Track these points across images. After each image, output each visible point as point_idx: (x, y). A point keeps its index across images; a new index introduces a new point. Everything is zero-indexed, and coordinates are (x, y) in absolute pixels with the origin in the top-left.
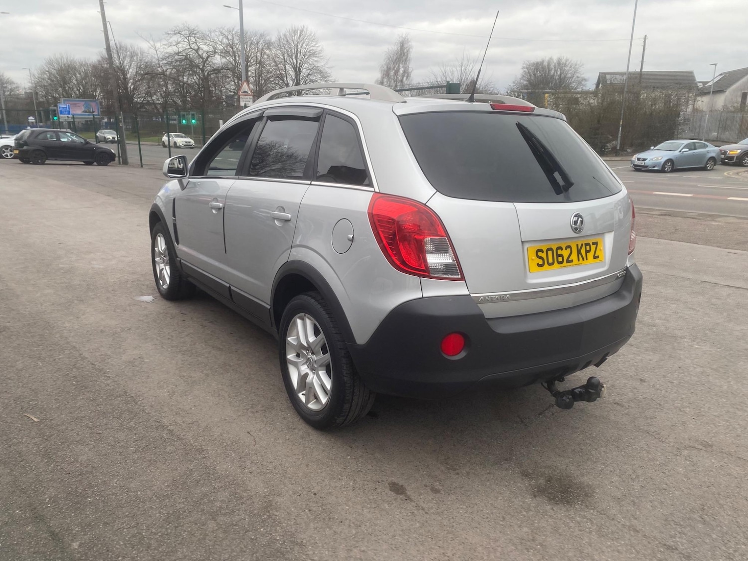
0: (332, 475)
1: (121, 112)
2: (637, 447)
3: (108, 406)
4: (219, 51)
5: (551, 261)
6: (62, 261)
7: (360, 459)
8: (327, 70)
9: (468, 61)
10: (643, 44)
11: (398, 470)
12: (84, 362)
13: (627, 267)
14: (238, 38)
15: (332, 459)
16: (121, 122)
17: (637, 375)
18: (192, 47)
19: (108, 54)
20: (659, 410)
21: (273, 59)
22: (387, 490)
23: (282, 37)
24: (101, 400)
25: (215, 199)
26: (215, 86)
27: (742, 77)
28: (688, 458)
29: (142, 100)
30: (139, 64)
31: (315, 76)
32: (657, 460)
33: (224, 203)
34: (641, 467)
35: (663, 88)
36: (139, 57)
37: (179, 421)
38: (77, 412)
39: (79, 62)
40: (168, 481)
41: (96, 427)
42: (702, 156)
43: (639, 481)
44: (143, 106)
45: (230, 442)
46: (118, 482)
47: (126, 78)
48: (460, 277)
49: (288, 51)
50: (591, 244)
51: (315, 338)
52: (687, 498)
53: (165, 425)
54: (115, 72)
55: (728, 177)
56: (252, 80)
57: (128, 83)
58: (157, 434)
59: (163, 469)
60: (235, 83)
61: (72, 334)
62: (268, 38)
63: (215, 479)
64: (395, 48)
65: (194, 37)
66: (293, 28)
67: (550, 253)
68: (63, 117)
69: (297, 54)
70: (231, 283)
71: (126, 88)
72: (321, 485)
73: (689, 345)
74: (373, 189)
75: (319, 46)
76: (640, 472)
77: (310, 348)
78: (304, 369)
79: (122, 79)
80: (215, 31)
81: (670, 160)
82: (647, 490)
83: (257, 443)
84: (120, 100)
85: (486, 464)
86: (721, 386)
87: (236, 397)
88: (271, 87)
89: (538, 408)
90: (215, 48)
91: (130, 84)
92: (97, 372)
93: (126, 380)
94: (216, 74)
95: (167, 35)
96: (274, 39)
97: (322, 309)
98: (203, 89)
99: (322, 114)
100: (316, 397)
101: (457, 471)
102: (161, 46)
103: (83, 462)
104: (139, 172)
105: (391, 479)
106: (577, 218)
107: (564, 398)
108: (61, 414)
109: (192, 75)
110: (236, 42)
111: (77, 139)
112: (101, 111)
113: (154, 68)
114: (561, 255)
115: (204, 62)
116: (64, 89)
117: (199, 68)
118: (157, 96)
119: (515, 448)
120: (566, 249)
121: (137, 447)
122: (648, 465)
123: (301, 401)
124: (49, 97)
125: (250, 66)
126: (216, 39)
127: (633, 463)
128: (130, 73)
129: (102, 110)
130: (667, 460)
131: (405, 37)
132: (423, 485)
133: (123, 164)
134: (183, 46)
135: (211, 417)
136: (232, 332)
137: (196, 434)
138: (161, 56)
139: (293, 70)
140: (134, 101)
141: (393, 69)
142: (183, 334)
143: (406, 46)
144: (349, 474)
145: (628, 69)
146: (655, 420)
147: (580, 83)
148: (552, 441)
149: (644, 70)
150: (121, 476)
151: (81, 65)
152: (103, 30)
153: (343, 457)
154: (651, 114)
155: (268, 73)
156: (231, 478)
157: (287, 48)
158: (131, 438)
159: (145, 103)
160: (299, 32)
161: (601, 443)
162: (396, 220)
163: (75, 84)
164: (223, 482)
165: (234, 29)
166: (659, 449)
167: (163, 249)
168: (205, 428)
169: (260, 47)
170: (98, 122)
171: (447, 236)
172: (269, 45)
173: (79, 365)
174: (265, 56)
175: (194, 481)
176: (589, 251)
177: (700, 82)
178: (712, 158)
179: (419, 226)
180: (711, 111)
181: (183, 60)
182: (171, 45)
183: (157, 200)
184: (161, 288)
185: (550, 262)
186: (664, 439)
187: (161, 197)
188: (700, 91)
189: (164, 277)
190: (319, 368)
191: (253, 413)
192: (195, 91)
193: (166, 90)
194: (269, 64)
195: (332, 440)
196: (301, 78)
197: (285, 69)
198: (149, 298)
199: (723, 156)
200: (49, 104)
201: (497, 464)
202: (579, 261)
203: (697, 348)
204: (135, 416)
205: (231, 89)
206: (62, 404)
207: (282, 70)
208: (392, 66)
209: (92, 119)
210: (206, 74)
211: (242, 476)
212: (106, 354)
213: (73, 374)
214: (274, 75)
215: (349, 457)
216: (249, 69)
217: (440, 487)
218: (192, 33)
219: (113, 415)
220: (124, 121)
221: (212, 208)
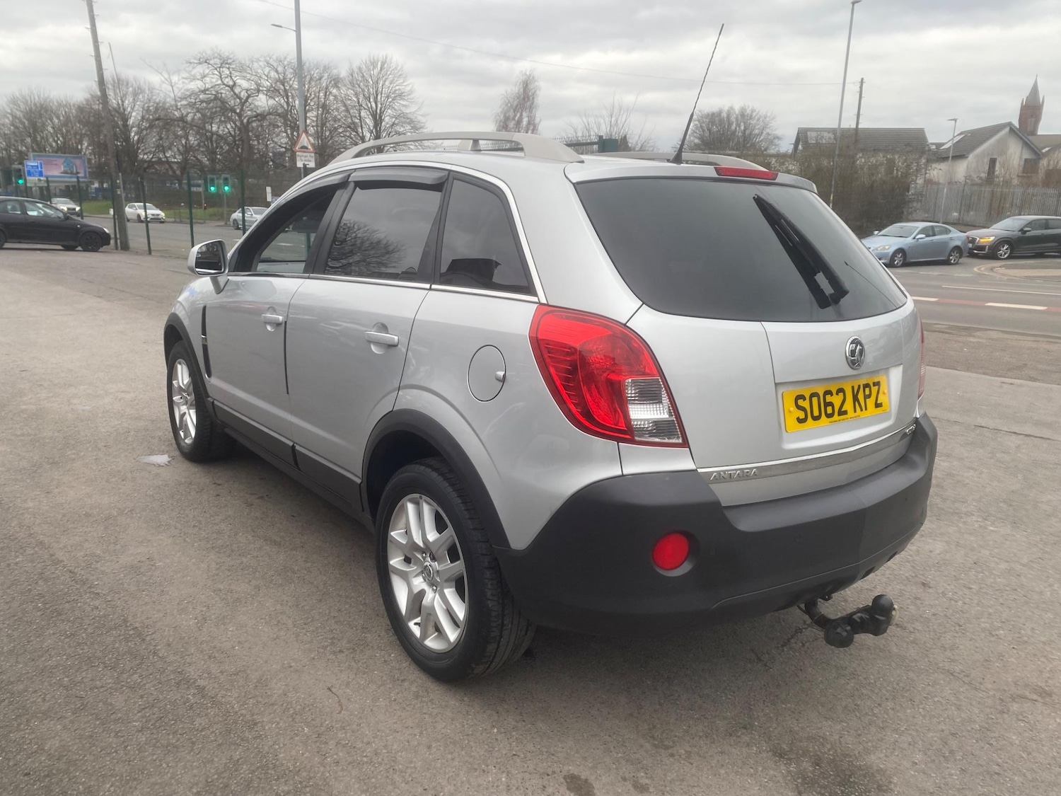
0: (470, 763)
1: (120, 174)
2: (941, 700)
3: (96, 647)
4: (265, 89)
5: (816, 413)
6: (25, 399)
7: (514, 733)
8: (419, 118)
9: (620, 109)
10: (858, 89)
11: (577, 752)
12: (56, 569)
13: (917, 418)
14: (292, 71)
15: (468, 735)
16: (119, 188)
17: (916, 576)
18: (225, 82)
19: (100, 91)
20: (960, 634)
21: (342, 101)
22: (563, 789)
23: (356, 70)
24: (84, 635)
25: (271, 310)
26: (258, 137)
27: (988, 139)
28: (1020, 717)
29: (151, 157)
30: (146, 105)
31: (402, 126)
32: (975, 721)
33: (285, 315)
34: (953, 734)
35: (887, 151)
36: (146, 95)
37: (213, 671)
38: (43, 659)
39: (57, 102)
40: (197, 784)
41: (75, 685)
42: (943, 244)
43: (955, 760)
44: (153, 165)
45: (299, 707)
46: (112, 789)
47: (127, 126)
48: (680, 441)
49: (363, 91)
50: (872, 385)
51: (438, 535)
52: (1033, 787)
53: (191, 679)
54: (112, 115)
55: (979, 274)
56: (311, 130)
57: (130, 132)
58: (178, 696)
59: (188, 761)
60: (288, 134)
61: (38, 521)
62: (335, 72)
63: (278, 778)
64: (513, 89)
65: (229, 68)
66: (372, 59)
67: (815, 400)
68: (32, 180)
69: (377, 95)
70: (296, 441)
71: (127, 139)
72: (455, 782)
73: (980, 526)
74: (535, 299)
75: (409, 85)
76: (954, 743)
77: (427, 550)
78: (419, 583)
79: (121, 127)
80: (258, 60)
81: (900, 251)
82: (972, 775)
83: (344, 708)
84: (117, 157)
85: (715, 736)
86: (1041, 593)
87: (304, 626)
88: (339, 142)
89: (779, 634)
90: (258, 85)
91: (133, 134)
92: (78, 586)
93: (126, 598)
94: (259, 121)
95: (189, 64)
96: (343, 73)
97: (450, 489)
98: (240, 143)
99: (447, 179)
100: (438, 629)
101: (670, 751)
102: (179, 80)
103: (52, 751)
104: (147, 261)
105: (566, 768)
106: (854, 345)
107: (839, 630)
108: (17, 662)
109: (225, 122)
110: (289, 76)
111: (52, 213)
112: (89, 172)
113: (169, 111)
114: (831, 404)
115: (243, 104)
116: (34, 140)
117: (235, 112)
118: (172, 151)
119: (754, 705)
120: (837, 394)
121: (144, 720)
122: (963, 731)
123: (413, 635)
124: (12, 151)
125: (309, 111)
126: (259, 71)
127: (940, 727)
128: (133, 118)
129: (90, 170)
130: (990, 721)
131: (530, 75)
132: (619, 778)
133: (122, 249)
134: (212, 80)
135: (266, 662)
136: (295, 515)
137: (243, 694)
138: (179, 95)
139: (370, 117)
140: (139, 158)
141: (514, 119)
142: (216, 517)
143: (531, 87)
144: (499, 760)
145: (839, 125)
146: (957, 651)
147: (771, 142)
148: (809, 692)
149: (860, 127)
150: (117, 775)
151: (60, 105)
152: (93, 54)
153: (486, 730)
154: (872, 186)
155: (335, 121)
156: (304, 774)
157: (363, 87)
158: (135, 703)
159: (154, 162)
160: (379, 64)
161: (885, 695)
162: (578, 349)
163: (50, 132)
164: (291, 782)
165: (285, 58)
166: (974, 703)
167: (185, 382)
168: (258, 682)
169: (324, 84)
170: (85, 188)
171: (660, 376)
172: (336, 82)
173: (49, 573)
174: (331, 98)
175: (242, 781)
176: (869, 396)
177: (932, 144)
178: (957, 248)
179: (614, 359)
180: (949, 183)
181: (211, 100)
182: (194, 79)
183: (177, 307)
184: (182, 444)
185: (815, 415)
186: (978, 684)
187: (184, 303)
188: (937, 155)
189: (186, 425)
190: (445, 584)
191: (334, 653)
192: (228, 144)
193: (186, 143)
194: (337, 109)
195: (465, 699)
196: (383, 128)
197: (360, 116)
198: (163, 459)
199: (970, 245)
200: (11, 161)
201: (731, 735)
202: (855, 411)
203: (991, 531)
204: (141, 664)
205: (282, 143)
206: (18, 644)
207: (355, 117)
208: (511, 114)
209: (76, 184)
210: (245, 121)
211: (322, 769)
212: (94, 553)
213: (38, 590)
214: (344, 124)
215: (495, 730)
216: (308, 115)
217: (647, 781)
218: (225, 62)
219: (104, 663)
220: (124, 188)
221: (266, 323)
